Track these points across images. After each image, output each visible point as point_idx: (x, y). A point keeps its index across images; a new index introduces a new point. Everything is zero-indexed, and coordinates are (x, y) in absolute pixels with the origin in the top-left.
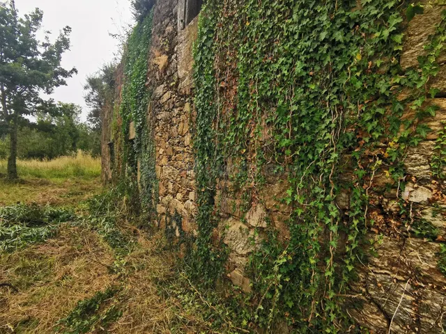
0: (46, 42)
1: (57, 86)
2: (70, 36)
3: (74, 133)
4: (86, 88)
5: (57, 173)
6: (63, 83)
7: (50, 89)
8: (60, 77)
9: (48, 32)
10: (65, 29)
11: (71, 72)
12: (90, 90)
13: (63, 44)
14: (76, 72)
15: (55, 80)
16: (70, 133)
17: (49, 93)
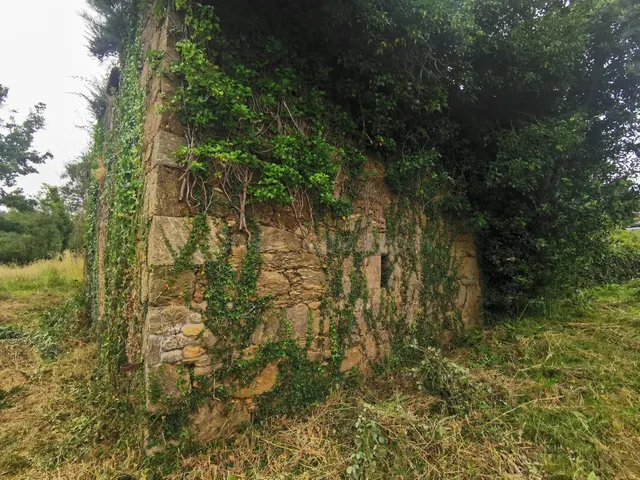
0: (10, 122)
1: (24, 173)
2: (44, 114)
3: (65, 227)
4: (63, 176)
5: (24, 284)
6: (33, 171)
7: (11, 181)
8: (30, 163)
9: (14, 111)
10: (37, 107)
11: (45, 157)
12: (69, 179)
13: (35, 122)
14: (52, 156)
15: (21, 168)
16: (60, 227)
17: (10, 185)
